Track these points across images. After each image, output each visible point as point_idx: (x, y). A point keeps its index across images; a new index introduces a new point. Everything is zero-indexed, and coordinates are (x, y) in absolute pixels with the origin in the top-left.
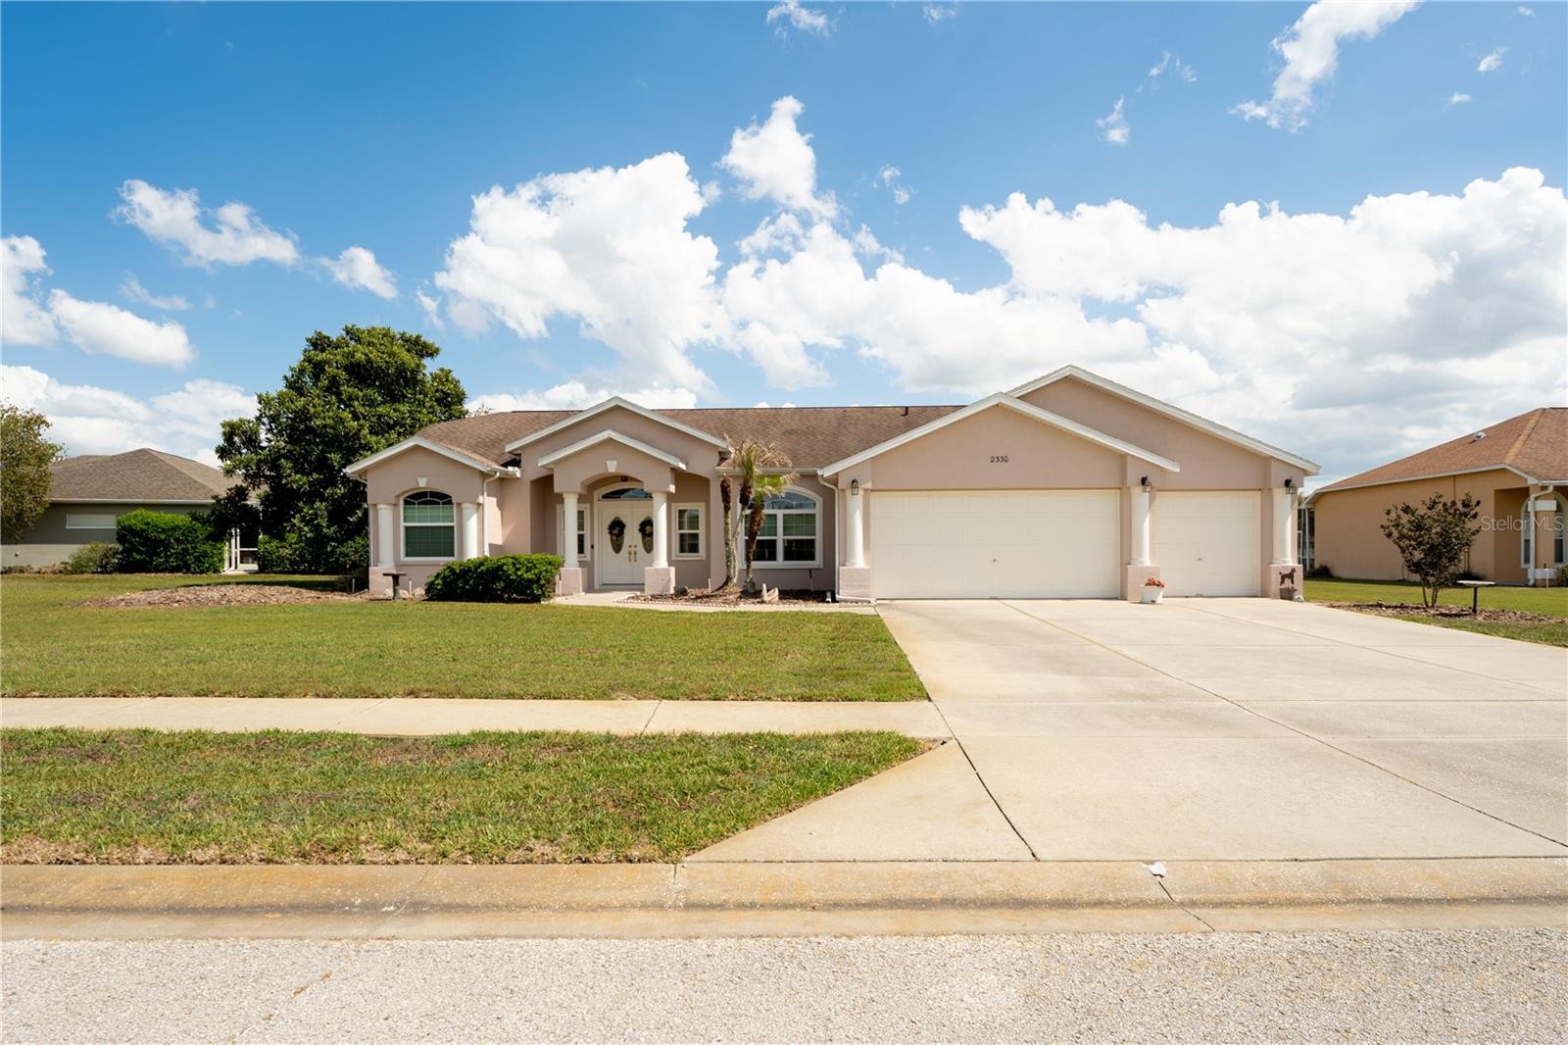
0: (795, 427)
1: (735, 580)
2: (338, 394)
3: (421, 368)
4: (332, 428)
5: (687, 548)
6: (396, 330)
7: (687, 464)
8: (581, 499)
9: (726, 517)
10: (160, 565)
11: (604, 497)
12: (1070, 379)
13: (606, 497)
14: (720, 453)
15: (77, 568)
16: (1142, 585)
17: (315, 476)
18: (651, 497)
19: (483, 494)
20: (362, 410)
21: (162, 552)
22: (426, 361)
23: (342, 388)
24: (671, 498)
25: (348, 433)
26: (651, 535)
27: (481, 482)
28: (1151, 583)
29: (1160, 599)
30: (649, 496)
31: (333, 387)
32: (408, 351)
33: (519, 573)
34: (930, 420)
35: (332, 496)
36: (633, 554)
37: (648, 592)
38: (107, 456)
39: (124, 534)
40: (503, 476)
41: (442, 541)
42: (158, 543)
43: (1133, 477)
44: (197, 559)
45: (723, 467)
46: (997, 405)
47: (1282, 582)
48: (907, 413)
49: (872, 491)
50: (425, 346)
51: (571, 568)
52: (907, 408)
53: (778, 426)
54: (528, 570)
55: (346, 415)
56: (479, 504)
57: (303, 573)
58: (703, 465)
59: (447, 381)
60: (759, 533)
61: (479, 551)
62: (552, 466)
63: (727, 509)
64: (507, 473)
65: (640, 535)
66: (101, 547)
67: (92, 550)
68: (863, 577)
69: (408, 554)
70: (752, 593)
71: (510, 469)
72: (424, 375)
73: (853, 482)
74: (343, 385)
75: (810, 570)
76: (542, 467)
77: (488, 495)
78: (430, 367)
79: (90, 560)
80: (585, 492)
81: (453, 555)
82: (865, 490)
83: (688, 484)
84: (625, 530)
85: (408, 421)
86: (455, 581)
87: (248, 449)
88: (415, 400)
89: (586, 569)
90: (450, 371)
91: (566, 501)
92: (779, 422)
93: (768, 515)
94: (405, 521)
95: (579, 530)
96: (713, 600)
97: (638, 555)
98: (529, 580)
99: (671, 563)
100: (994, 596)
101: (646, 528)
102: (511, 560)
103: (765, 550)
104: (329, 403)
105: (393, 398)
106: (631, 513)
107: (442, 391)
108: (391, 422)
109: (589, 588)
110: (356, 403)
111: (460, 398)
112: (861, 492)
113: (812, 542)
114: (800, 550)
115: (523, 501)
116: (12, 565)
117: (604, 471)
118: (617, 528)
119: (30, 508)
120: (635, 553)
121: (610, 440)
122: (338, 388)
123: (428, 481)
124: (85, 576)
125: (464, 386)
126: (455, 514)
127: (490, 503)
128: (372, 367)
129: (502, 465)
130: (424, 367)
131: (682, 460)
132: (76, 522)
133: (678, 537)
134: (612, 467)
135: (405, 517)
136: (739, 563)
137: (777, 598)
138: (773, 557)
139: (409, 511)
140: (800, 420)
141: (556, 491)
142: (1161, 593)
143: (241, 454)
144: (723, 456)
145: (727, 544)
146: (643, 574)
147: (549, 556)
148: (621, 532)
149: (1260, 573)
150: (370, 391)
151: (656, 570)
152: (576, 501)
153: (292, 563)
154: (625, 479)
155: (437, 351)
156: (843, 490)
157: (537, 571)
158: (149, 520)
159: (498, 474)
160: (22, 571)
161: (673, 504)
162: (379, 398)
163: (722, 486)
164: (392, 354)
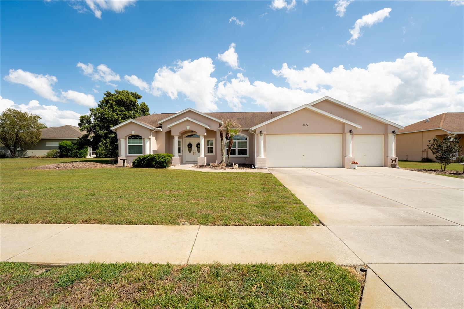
0: (240, 117)
1: (224, 161)
2: (113, 109)
3: (136, 102)
4: (111, 117)
5: (210, 151)
6: (130, 91)
7: (210, 127)
8: (179, 137)
9: (222, 142)
10: (70, 155)
11: (186, 137)
12: (326, 101)
13: (187, 137)
14: (219, 124)
15: (48, 156)
16: (350, 163)
17: (106, 131)
18: (200, 137)
19: (151, 136)
20: (119, 113)
21: (70, 152)
22: (138, 100)
23: (114, 107)
24: (205, 137)
25: (115, 119)
26: (199, 148)
27: (150, 132)
28: (353, 163)
29: (357, 168)
30: (199, 137)
31: (111, 106)
32: (133, 97)
33: (160, 159)
34: (278, 115)
35: (111, 137)
36: (194, 153)
37: (199, 164)
38: (58, 127)
39: (60, 147)
40: (157, 131)
41: (139, 149)
42: (69, 149)
43: (347, 129)
44: (80, 154)
45: (220, 128)
46: (305, 108)
47: (392, 162)
48: (271, 114)
49: (266, 134)
50: (138, 95)
51: (176, 158)
52: (271, 112)
53: (235, 117)
54: (162, 158)
55: (115, 114)
56: (150, 139)
57: (108, 157)
58: (214, 127)
59: (144, 105)
60: (232, 147)
61: (149, 152)
62: (171, 128)
63: (222, 140)
64: (158, 130)
65: (196, 147)
66: (55, 151)
67: (52, 151)
68: (264, 161)
69: (129, 153)
70: (229, 165)
71: (159, 128)
72: (137, 103)
73: (261, 132)
74: (114, 106)
75: (246, 158)
76: (168, 128)
77: (152, 136)
78: (139, 102)
79: (52, 154)
80: (180, 135)
81: (142, 154)
82: (264, 134)
83: (210, 133)
84: (192, 146)
85: (133, 116)
86: (141, 161)
87: (87, 124)
88: (135, 110)
89: (181, 158)
90: (145, 103)
91: (175, 138)
92: (236, 116)
93: (234, 142)
94: (128, 144)
95: (179, 146)
96: (218, 167)
97: (196, 153)
98: (163, 161)
99: (205, 156)
100: (303, 166)
101: (198, 145)
102: (157, 155)
103: (233, 152)
104: (110, 111)
105: (128, 109)
106: (194, 141)
107: (143, 108)
108: (128, 116)
109: (182, 163)
110: (118, 111)
111: (148, 110)
112: (263, 135)
113: (246, 149)
114: (242, 152)
115: (163, 138)
116: (31, 155)
117: (186, 129)
118: (190, 146)
119: (35, 140)
120: (195, 153)
121: (188, 120)
122: (113, 107)
123: (135, 132)
124: (50, 158)
125: (149, 107)
126: (143, 142)
127: (153, 138)
128: (122, 101)
129: (157, 128)
130: (137, 101)
131: (209, 126)
132: (48, 144)
133: (207, 148)
134: (188, 128)
135: (128, 142)
136: (225, 156)
137: (237, 167)
138: (235, 154)
139: (129, 141)
140: (241, 115)
141: (172, 135)
142: (357, 166)
143: (85, 125)
144: (220, 125)
145: (222, 150)
146: (197, 159)
147: (169, 154)
148: (191, 147)
149: (383, 160)
150: (122, 108)
151: (201, 158)
152: (178, 138)
153: (105, 155)
154: (192, 131)
155: (141, 97)
156: (258, 134)
157: (165, 159)
158: (67, 143)
159: (155, 130)
160: (33, 157)
161: (206, 139)
162: (124, 110)
163: (221, 133)
164: (129, 98)
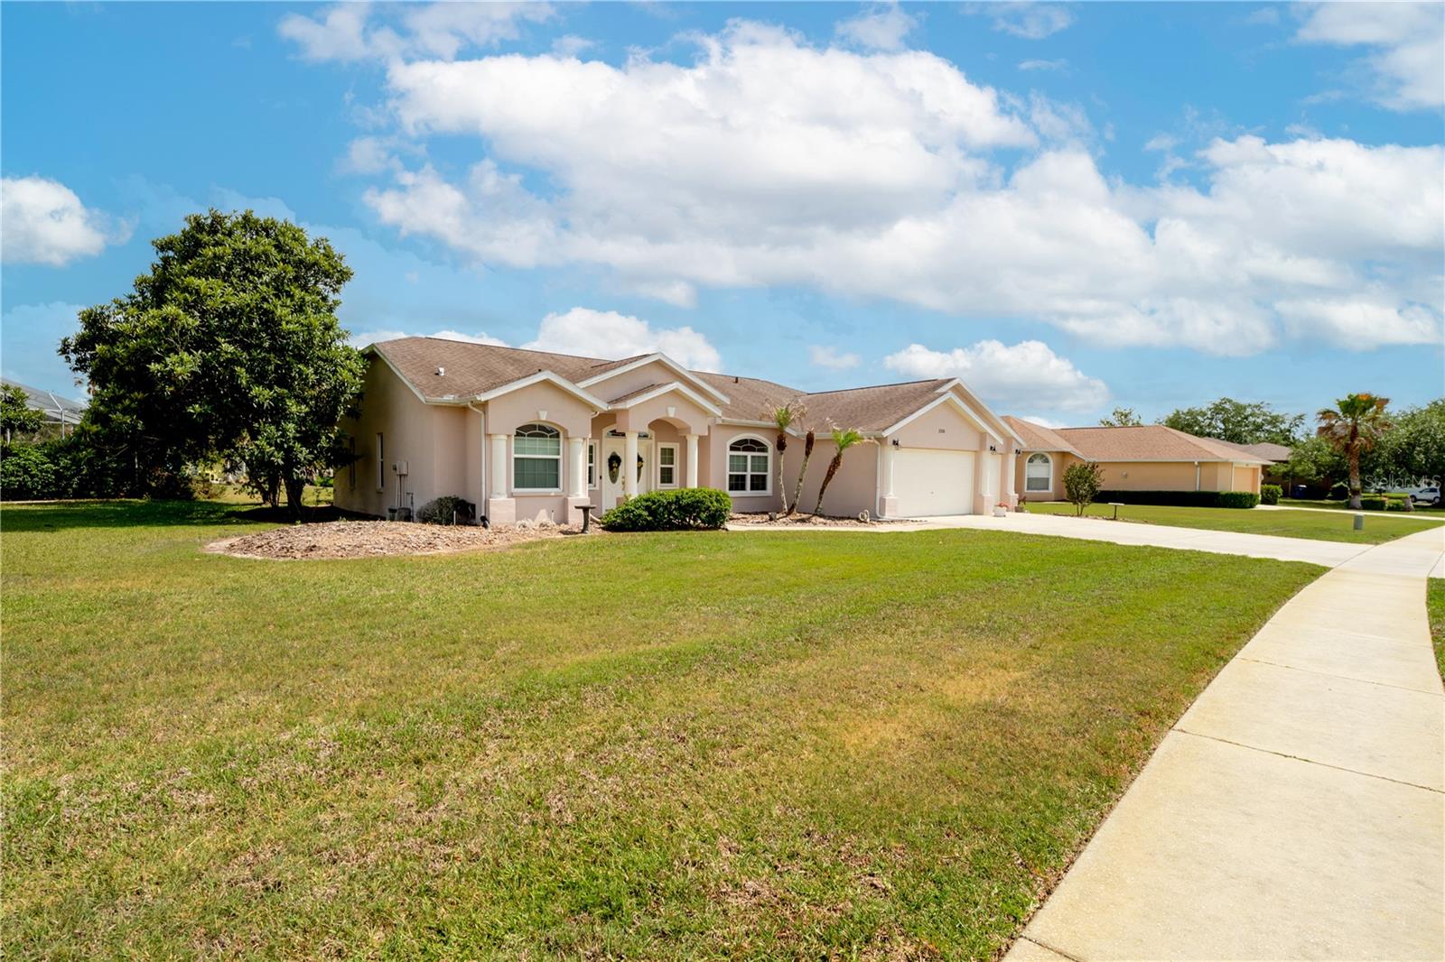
5: (667, 479)
9: (806, 460)
13: (610, 434)
41: (547, 473)
48: (737, 382)
52: (737, 378)
60: (737, 469)
62: (630, 409)
69: (516, 485)
73: (894, 441)
81: (557, 486)
94: (516, 453)
113: (766, 476)
114: (759, 482)
117: (665, 416)
118: (614, 462)
121: (677, 390)
123: (548, 414)
126: (561, 448)
133: (660, 470)
134: (671, 414)
135: (516, 449)
138: (745, 488)
139: (519, 442)
141: (626, 430)
148: (618, 466)
161: (659, 443)
